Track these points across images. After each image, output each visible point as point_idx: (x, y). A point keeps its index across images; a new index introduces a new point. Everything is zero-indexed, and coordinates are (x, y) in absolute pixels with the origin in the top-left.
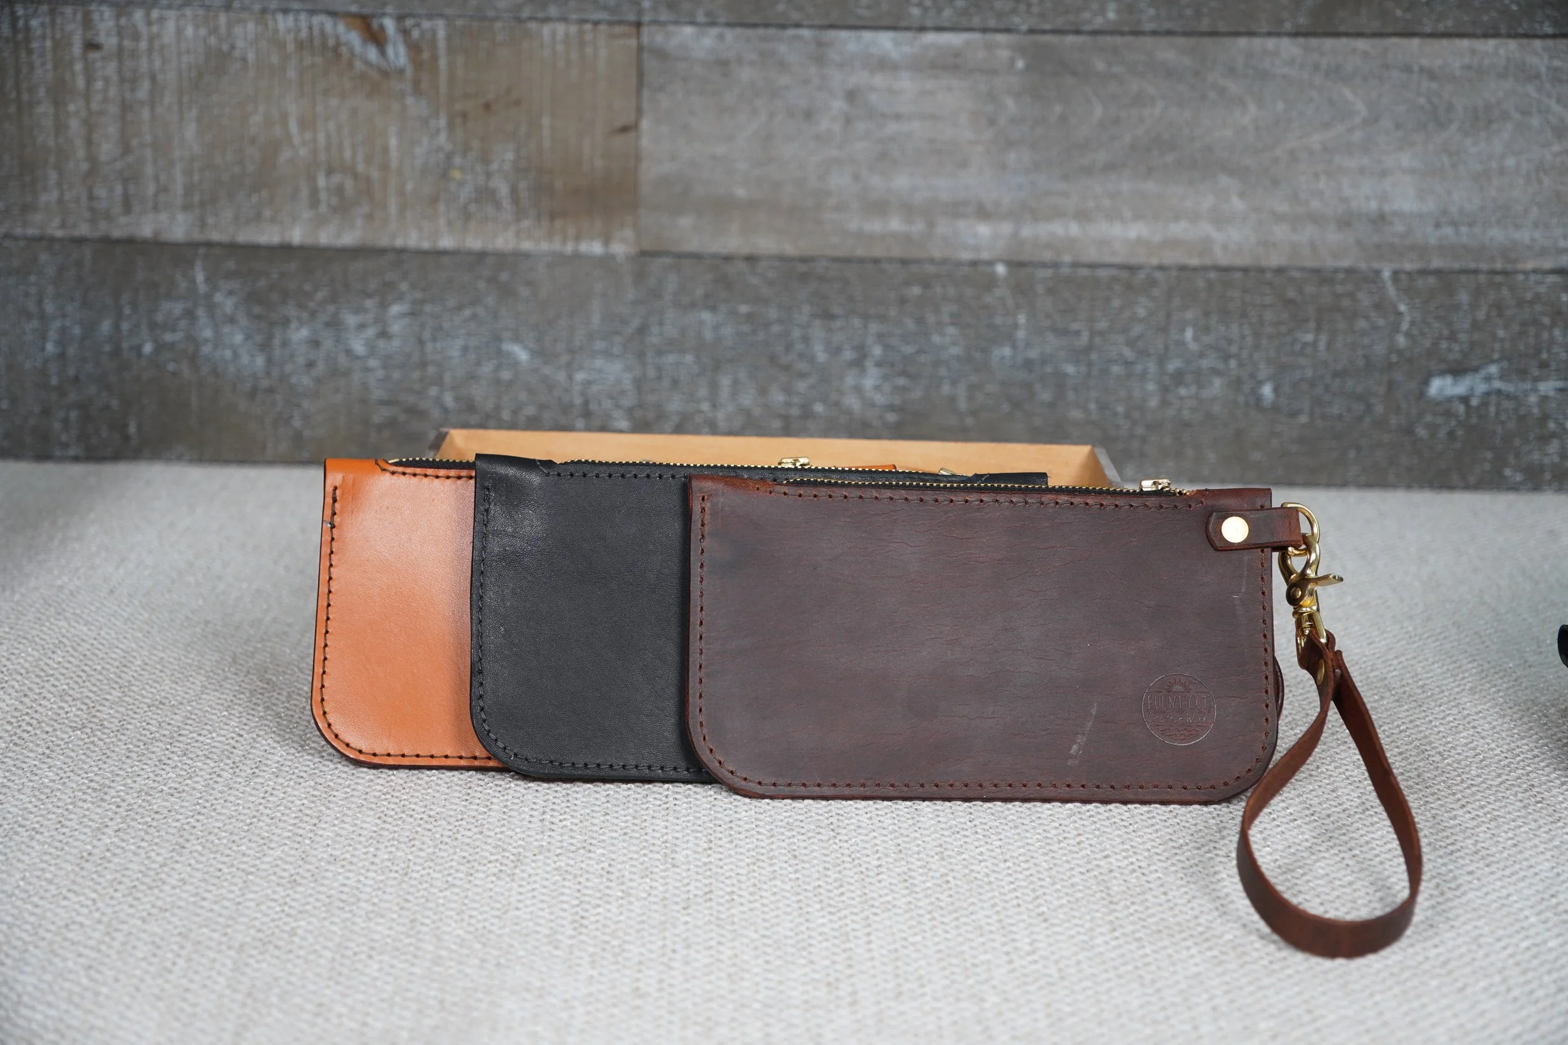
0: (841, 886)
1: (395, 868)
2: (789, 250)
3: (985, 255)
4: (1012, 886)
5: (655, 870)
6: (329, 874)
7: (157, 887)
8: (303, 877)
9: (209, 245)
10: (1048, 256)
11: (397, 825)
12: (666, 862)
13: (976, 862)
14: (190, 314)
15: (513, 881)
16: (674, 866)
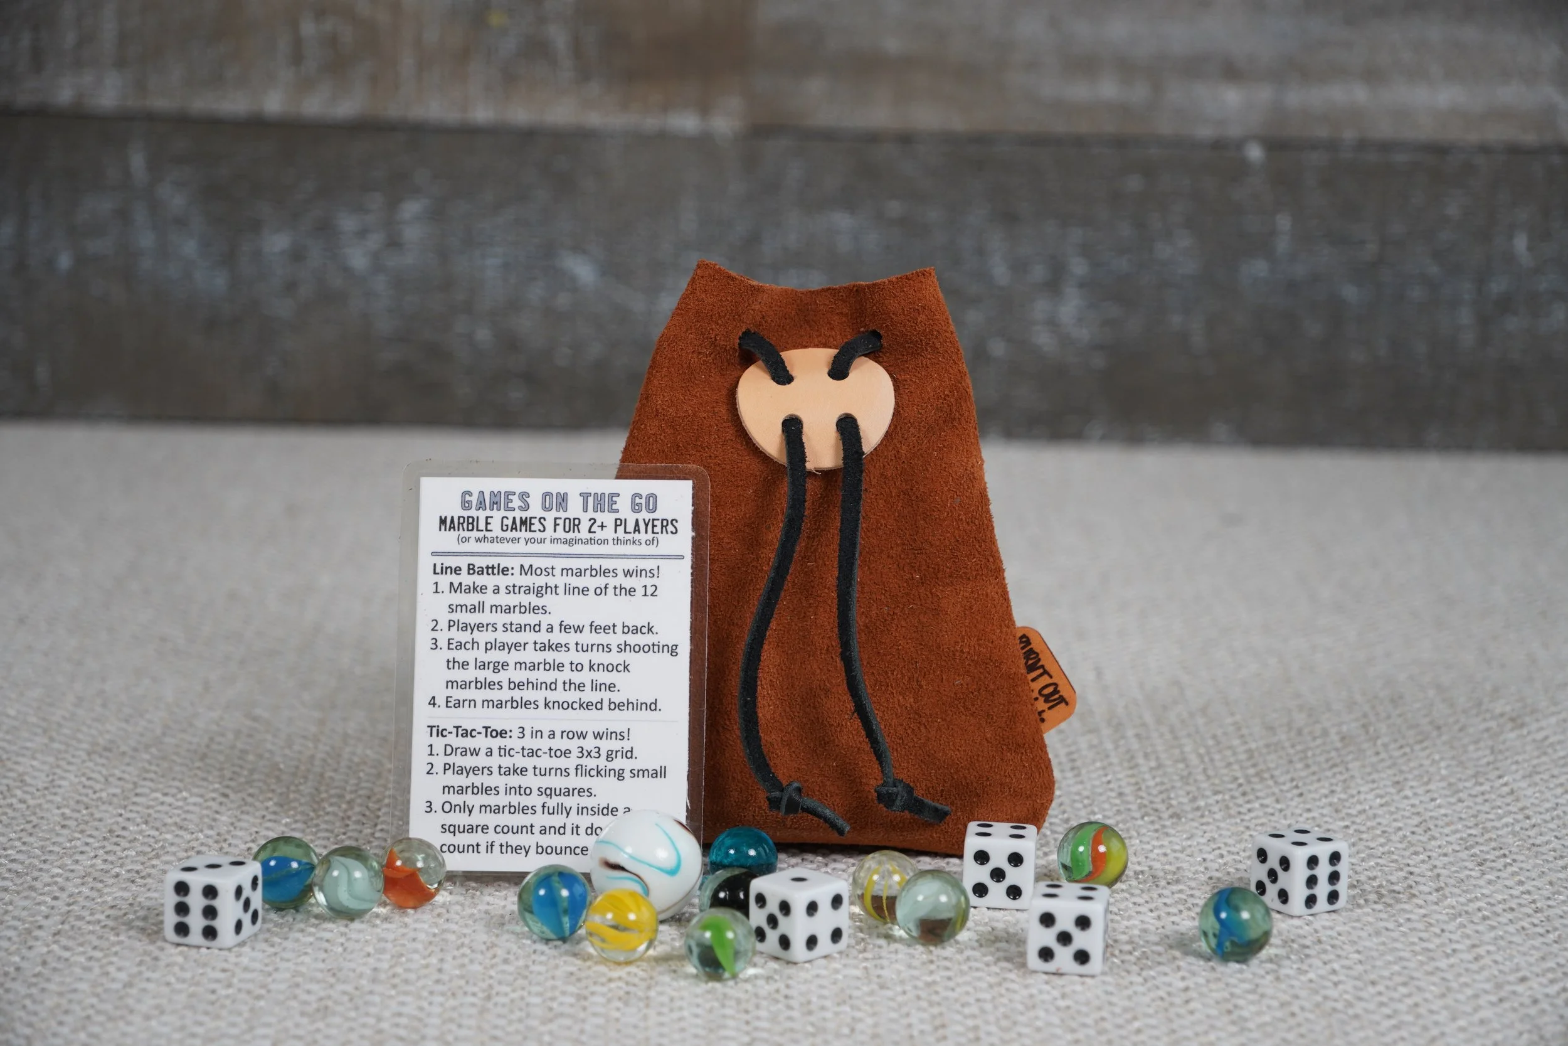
0: (1135, 1018)
1: (471, 989)
2: (958, 123)
3: (1234, 131)
4: (1393, 1022)
5: (856, 993)
6: (377, 999)
7: (122, 1018)
8: (336, 1002)
9: (151, 117)
10: (1322, 132)
11: (466, 926)
12: (870, 982)
13: (1329, 984)
14: (123, 215)
15: (647, 1006)
16: (882, 987)
